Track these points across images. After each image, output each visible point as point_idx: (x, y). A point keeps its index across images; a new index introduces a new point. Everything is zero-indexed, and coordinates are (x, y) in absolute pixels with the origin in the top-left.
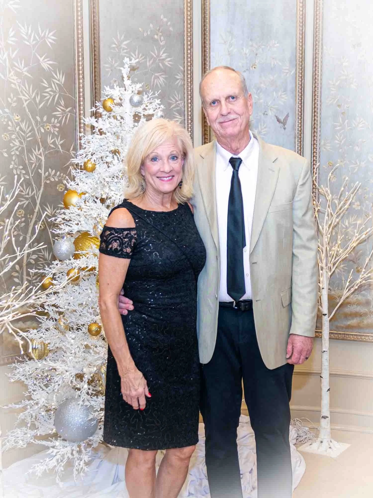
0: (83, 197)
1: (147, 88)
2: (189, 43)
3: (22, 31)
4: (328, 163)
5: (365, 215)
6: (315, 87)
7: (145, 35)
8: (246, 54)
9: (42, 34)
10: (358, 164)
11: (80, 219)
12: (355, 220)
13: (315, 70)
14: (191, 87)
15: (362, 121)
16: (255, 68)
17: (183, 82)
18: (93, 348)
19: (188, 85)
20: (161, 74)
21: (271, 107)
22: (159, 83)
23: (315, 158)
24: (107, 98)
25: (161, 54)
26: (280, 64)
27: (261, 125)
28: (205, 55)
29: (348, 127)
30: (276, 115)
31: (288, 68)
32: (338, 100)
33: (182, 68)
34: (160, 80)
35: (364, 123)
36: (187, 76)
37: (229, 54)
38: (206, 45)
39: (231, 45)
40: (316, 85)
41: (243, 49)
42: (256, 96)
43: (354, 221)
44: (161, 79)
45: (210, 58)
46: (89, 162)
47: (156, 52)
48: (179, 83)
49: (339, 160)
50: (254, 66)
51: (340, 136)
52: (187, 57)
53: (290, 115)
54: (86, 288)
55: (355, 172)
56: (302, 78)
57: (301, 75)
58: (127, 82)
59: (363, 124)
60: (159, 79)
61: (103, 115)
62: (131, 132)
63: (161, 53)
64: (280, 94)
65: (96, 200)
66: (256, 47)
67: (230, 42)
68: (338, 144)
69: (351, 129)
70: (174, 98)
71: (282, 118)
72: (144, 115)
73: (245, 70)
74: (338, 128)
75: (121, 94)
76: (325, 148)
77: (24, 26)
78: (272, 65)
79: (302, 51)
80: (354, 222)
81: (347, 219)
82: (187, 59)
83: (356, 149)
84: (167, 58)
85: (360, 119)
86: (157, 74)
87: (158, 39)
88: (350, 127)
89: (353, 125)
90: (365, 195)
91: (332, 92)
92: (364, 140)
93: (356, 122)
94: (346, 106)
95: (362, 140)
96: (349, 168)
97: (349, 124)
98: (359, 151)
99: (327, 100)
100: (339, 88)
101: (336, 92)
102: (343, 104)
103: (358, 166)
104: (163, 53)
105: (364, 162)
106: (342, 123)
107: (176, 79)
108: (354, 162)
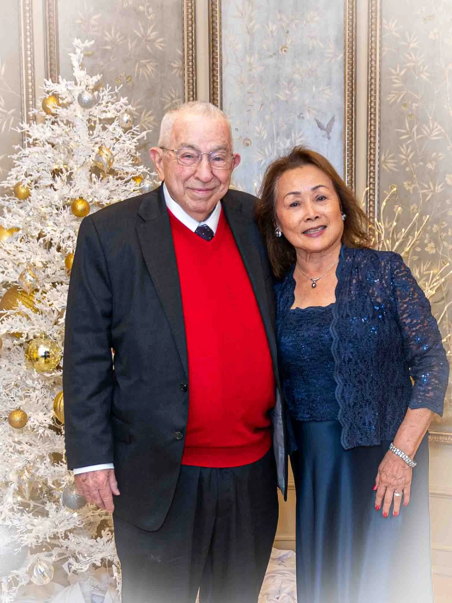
0: (16, 234)
1: (128, 80)
2: (190, 17)
4: (391, 187)
5: (442, 263)
6: (371, 78)
7: (125, 6)
8: (272, 32)
10: (432, 188)
11: (7, 266)
12: (428, 270)
13: (372, 54)
14: (193, 79)
16: (285, 51)
17: (181, 72)
18: (15, 447)
19: (189, 76)
20: (148, 61)
21: (309, 107)
22: (147, 74)
23: (372, 180)
24: (48, 95)
26: (322, 45)
27: (295, 133)
28: (213, 34)
29: (418, 135)
30: (318, 118)
31: (333, 51)
32: (403, 96)
33: (180, 52)
34: (148, 70)
36: (188, 63)
37: (249, 32)
38: (214, 19)
39: (251, 20)
40: (373, 75)
41: (268, 25)
42: (287, 92)
43: (426, 271)
44: (149, 68)
45: (221, 37)
46: (21, 186)
47: (141, 30)
48: (177, 73)
49: (405, 183)
50: (284, 48)
51: (407, 149)
52: (188, 36)
53: (337, 118)
54: (18, 362)
55: (428, 199)
56: (352, 65)
57: (351, 62)
58: (79, 74)
59: (438, 130)
60: (147, 68)
61: (47, 120)
62: (80, 144)
63: (149, 31)
64: (321, 89)
65: (30, 238)
66: (287, 21)
67: (249, 15)
68: (404, 159)
69: (422, 138)
70: (169, 95)
71: (325, 123)
72: (100, 119)
73: (272, 54)
74: (404, 137)
75: (68, 89)
76: (385, 165)
78: (310, 48)
79: (353, 27)
80: (428, 272)
81: (418, 267)
82: (188, 39)
83: (429, 167)
84: (157, 38)
85: (433, 124)
86: (143, 61)
87: (144, 12)
88: (420, 136)
89: (425, 132)
90: (442, 234)
91: (395, 85)
92: (440, 154)
93: (429, 127)
94: (414, 105)
95: (437, 155)
96: (419, 193)
97: (419, 131)
98: (433, 169)
99: (389, 97)
100: (405, 79)
101: (401, 85)
102: (410, 102)
103: (432, 191)
104: (152, 32)
105: (440, 186)
106: (408, 130)
107: (172, 68)
108: (426, 186)
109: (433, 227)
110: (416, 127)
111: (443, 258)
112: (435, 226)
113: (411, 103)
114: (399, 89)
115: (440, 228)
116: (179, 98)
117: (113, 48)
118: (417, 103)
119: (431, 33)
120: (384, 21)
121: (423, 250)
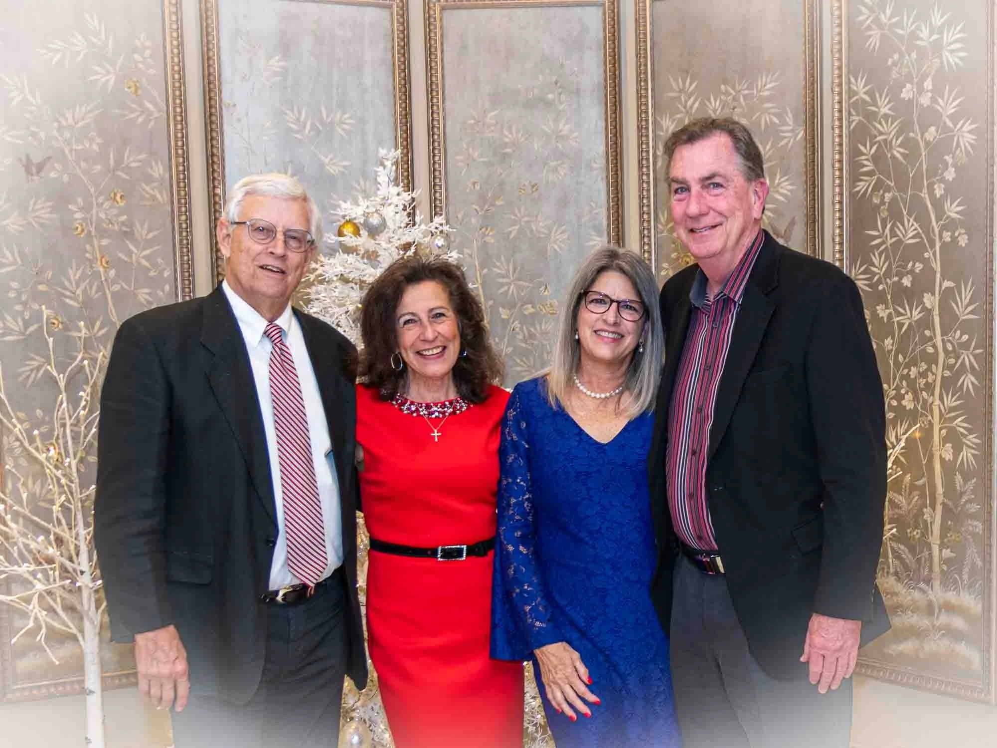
1: (534, 190)
2: (613, 100)
3: (288, 118)
6: (837, 161)
7: (529, 97)
8: (715, 109)
9: (327, 117)
10: (909, 314)
15: (913, 225)
17: (605, 173)
20: (560, 162)
22: (559, 179)
25: (561, 126)
26: (776, 120)
29: (891, 238)
30: (773, 223)
31: (790, 128)
32: (874, 184)
34: (560, 174)
35: (915, 229)
36: (611, 160)
37: (687, 112)
40: (839, 156)
41: (709, 100)
44: (562, 171)
47: (551, 123)
51: (880, 259)
53: (796, 221)
56: (814, 145)
60: (559, 172)
63: (561, 124)
66: (734, 94)
68: (875, 274)
70: (588, 204)
71: (782, 228)
77: (292, 110)
78: (763, 127)
81: (894, 429)
82: (611, 130)
83: (905, 285)
84: (571, 131)
85: (909, 221)
86: (553, 164)
87: (554, 100)
88: (894, 240)
89: (898, 232)
90: (921, 380)
91: (865, 169)
92: (917, 265)
93: (903, 226)
94: (888, 196)
95: (913, 265)
96: (893, 322)
97: (893, 234)
98: (909, 285)
99: (858, 186)
100: (877, 159)
101: (871, 168)
102: (881, 192)
103: (908, 318)
104: (564, 125)
105: (919, 310)
106: (881, 231)
107: (591, 169)
108: (901, 310)
109: (910, 371)
110: (889, 226)
111: (922, 414)
112: (913, 369)
113: (884, 192)
114: (870, 174)
115: (919, 372)
116: (601, 207)
117: (514, 151)
118: (889, 192)
119: (904, 90)
120: (852, 80)
121: (900, 403)
